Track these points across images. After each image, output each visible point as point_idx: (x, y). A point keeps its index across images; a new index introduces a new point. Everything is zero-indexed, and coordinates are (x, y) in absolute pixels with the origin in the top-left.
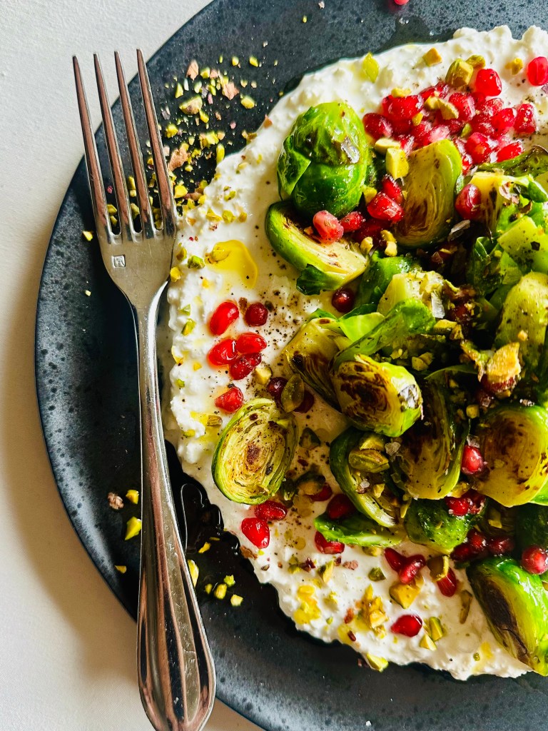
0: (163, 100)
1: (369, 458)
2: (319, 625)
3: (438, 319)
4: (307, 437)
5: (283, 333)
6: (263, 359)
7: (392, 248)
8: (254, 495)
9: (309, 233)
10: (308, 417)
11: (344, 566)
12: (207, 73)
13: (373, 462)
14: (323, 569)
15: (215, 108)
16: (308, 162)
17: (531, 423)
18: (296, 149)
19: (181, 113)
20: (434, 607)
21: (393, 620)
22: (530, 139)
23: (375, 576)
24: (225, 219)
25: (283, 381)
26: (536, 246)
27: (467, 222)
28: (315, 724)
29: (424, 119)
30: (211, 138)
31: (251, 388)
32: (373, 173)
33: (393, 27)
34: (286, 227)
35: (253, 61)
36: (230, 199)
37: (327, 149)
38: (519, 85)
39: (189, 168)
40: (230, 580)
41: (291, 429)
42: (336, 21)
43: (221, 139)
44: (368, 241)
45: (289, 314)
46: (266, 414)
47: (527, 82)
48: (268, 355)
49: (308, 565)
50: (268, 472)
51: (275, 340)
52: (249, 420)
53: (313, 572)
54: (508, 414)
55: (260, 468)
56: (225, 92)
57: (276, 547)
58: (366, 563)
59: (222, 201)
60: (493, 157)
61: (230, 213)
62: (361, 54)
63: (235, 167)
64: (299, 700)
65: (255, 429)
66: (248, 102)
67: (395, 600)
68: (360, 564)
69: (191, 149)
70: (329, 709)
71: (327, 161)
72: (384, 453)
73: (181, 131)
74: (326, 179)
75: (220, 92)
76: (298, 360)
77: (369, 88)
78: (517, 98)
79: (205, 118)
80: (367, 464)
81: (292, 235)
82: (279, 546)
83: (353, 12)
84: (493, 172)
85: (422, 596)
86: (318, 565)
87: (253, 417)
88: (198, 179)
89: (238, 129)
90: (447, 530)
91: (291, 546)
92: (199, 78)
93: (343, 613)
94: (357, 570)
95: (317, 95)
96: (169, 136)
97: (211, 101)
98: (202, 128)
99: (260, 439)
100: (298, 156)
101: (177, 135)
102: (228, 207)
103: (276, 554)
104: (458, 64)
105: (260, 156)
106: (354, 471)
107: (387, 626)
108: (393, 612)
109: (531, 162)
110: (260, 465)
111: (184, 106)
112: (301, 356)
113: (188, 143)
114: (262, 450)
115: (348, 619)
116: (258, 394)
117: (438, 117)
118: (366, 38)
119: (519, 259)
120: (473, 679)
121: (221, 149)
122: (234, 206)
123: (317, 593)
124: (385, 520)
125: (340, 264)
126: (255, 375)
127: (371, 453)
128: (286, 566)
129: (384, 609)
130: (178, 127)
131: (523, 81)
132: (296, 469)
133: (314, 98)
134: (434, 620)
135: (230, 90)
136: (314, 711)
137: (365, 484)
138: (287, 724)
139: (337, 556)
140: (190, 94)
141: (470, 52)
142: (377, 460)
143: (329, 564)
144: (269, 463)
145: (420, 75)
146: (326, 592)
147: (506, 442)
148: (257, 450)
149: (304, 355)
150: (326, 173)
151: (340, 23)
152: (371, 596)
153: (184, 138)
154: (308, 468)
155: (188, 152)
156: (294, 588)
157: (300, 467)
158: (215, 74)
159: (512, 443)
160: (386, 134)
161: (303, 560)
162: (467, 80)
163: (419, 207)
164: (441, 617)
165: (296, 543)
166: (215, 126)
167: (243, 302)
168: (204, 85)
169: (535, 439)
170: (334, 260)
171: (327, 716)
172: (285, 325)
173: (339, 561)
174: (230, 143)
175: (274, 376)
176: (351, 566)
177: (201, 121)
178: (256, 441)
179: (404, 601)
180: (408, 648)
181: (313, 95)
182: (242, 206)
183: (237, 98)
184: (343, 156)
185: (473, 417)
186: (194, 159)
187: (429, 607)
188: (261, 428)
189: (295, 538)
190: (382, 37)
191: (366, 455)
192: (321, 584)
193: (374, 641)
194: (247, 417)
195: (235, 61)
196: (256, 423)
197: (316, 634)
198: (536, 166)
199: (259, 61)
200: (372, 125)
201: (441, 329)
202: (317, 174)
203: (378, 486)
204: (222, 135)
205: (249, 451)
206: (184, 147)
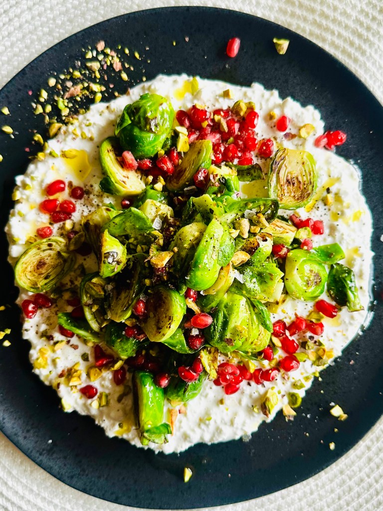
0: (78, 56)
1: (95, 288)
2: (45, 372)
3: (155, 230)
4: (79, 269)
5: (90, 209)
6: (72, 218)
7: (159, 186)
8: (33, 286)
9: (119, 160)
10: (85, 260)
11: (71, 346)
12: (108, 51)
13: (95, 291)
14: (57, 342)
15: (106, 72)
16: (130, 122)
17: (169, 298)
18: (128, 113)
19: (87, 68)
20: (107, 387)
21: (84, 385)
22: (266, 160)
23: (85, 357)
24: (82, 136)
25: (76, 233)
26: (212, 211)
27: (194, 187)
28: (20, 428)
29: (209, 125)
30: (96, 87)
31: (60, 231)
32: (169, 143)
33: (221, 68)
34: (108, 151)
35: (137, 55)
36: (88, 126)
37: (142, 119)
38: (272, 127)
39: (79, 99)
40: (8, 331)
41: (69, 261)
42: (191, 52)
43: (103, 90)
44: (150, 178)
45: (96, 200)
46: (58, 246)
47: (276, 127)
48: (76, 216)
49: (50, 338)
50: (46, 278)
51: (83, 211)
52: (46, 246)
53: (52, 342)
54: (162, 289)
55: (42, 274)
56: (115, 66)
57: (39, 321)
58: (83, 349)
59: (83, 126)
60: (236, 161)
61: (85, 134)
62: (194, 75)
63: (100, 111)
64: (18, 412)
65: (49, 252)
66: (124, 76)
67: (88, 375)
68: (80, 348)
69: (84, 88)
70: (33, 424)
71: (139, 126)
72: (103, 289)
73: (82, 77)
74: (135, 135)
75: (111, 64)
76: (87, 225)
77: (189, 96)
78: (268, 134)
79: (98, 75)
80: (93, 291)
81: (109, 157)
82: (41, 322)
83: (203, 50)
84: (231, 168)
85: (104, 379)
86: (55, 339)
87: (50, 245)
88: (81, 107)
89: (114, 89)
90: (122, 344)
91: (47, 325)
92: (103, 52)
93: (59, 372)
94: (77, 350)
95: (157, 88)
96: (74, 77)
97: (105, 67)
98: (94, 80)
99: (49, 258)
100: (127, 116)
101: (79, 78)
102: (86, 130)
103: (37, 326)
104: (239, 104)
105: (114, 109)
106: (87, 293)
107: (79, 387)
108: (86, 381)
109: (252, 171)
110: (43, 272)
111: (89, 64)
112: (89, 223)
113: (83, 85)
114: (48, 265)
115: (61, 376)
116: (62, 235)
117: (216, 127)
118: (204, 68)
119: (203, 215)
120: (116, 438)
121: (99, 96)
122: (89, 131)
123: (49, 354)
124: (94, 326)
125: (127, 183)
126: (64, 224)
127: (97, 286)
128: (40, 334)
129: (81, 377)
130: (81, 74)
131: (274, 126)
132: (67, 284)
133: (155, 90)
134: (104, 394)
135: (117, 66)
136: (24, 421)
137: (90, 302)
138: (4, 421)
139: (69, 339)
140: (95, 59)
141: (250, 99)
142: (98, 291)
143: (62, 341)
144: (49, 273)
145: (217, 100)
146: (55, 356)
147: (158, 304)
148: (44, 264)
149: (91, 223)
150: (136, 131)
151: (193, 53)
152: (76, 368)
153: (82, 81)
154: (73, 286)
155: (81, 90)
156: (38, 348)
157: (69, 283)
158: (114, 54)
159: (160, 306)
160: (185, 125)
161: (49, 334)
162: (242, 114)
163: (182, 171)
164: (110, 394)
165: (51, 324)
166: (102, 82)
167: (70, 184)
168: (104, 58)
169: (169, 307)
170: (125, 180)
171: (30, 428)
172: (92, 205)
173: (68, 342)
174: (106, 95)
175: (74, 230)
176: (75, 347)
177: (95, 76)
178: (46, 258)
179: (92, 378)
180: (85, 405)
181: (155, 88)
182: (93, 132)
183: (120, 72)
184: (148, 127)
185: (147, 285)
186: (83, 95)
187: (105, 387)
188: (52, 253)
189: (51, 322)
190: (213, 70)
191: (94, 286)
192: (54, 351)
193: (69, 393)
194: (47, 243)
195: (127, 51)
196: (51, 249)
197: (42, 378)
198: (255, 174)
199: (140, 57)
200: (181, 117)
201: (154, 235)
202: (131, 130)
203: (95, 306)
204: (103, 89)
205: (40, 262)
206: (80, 86)
